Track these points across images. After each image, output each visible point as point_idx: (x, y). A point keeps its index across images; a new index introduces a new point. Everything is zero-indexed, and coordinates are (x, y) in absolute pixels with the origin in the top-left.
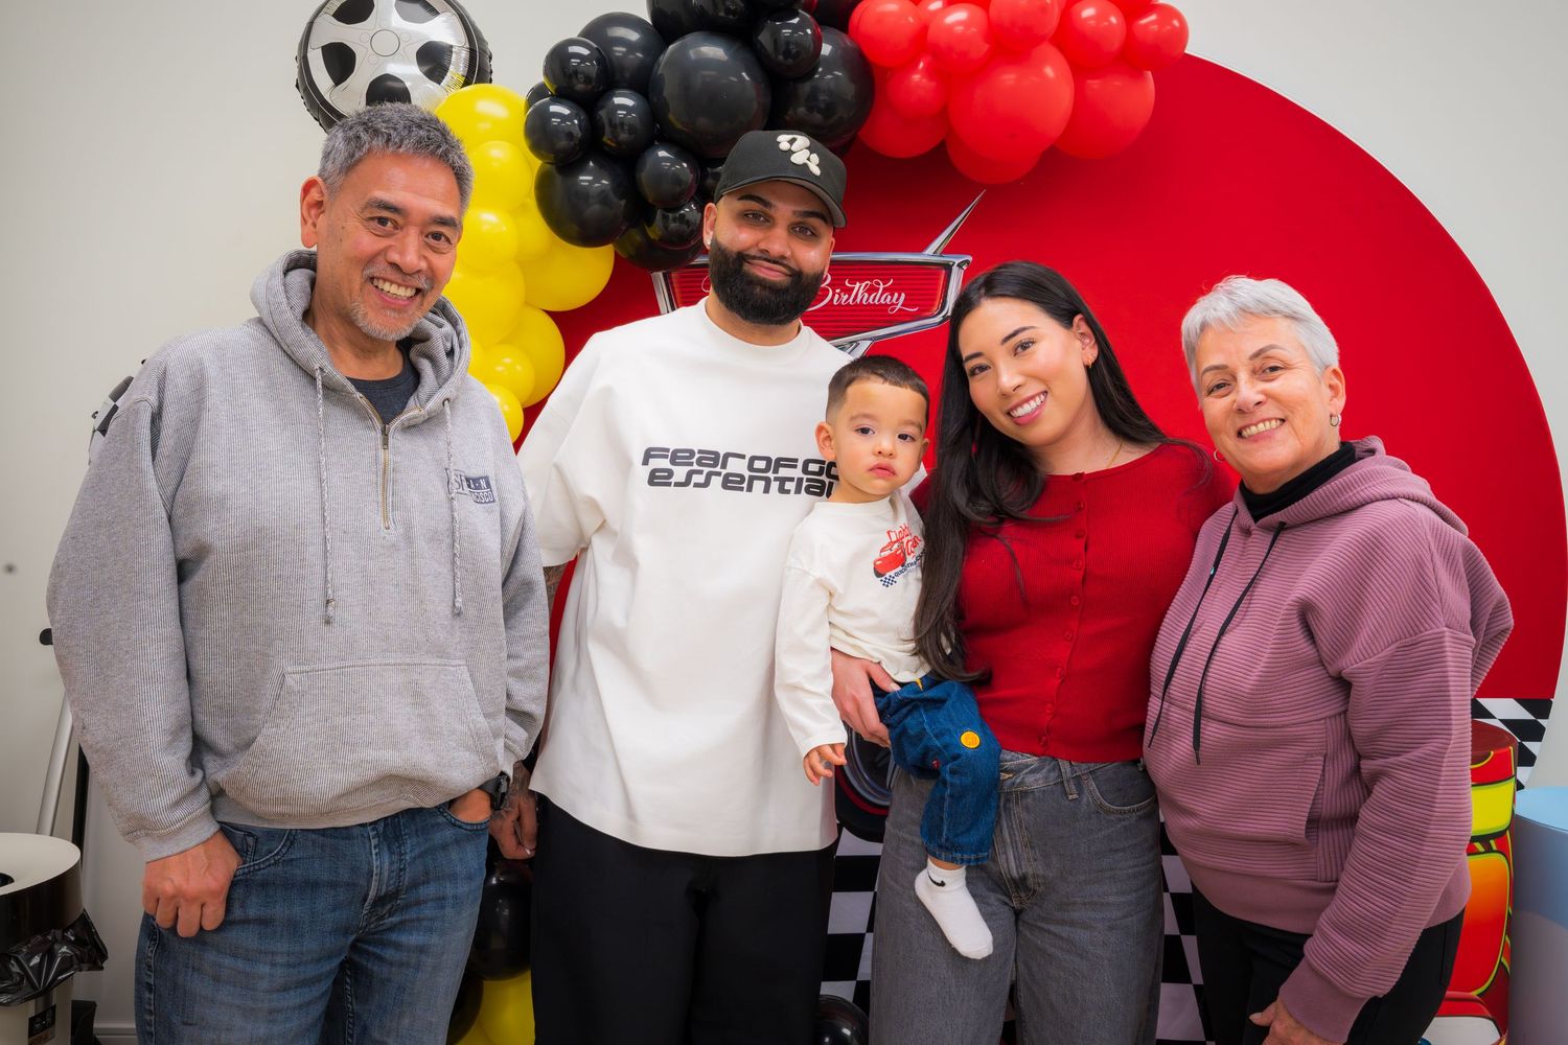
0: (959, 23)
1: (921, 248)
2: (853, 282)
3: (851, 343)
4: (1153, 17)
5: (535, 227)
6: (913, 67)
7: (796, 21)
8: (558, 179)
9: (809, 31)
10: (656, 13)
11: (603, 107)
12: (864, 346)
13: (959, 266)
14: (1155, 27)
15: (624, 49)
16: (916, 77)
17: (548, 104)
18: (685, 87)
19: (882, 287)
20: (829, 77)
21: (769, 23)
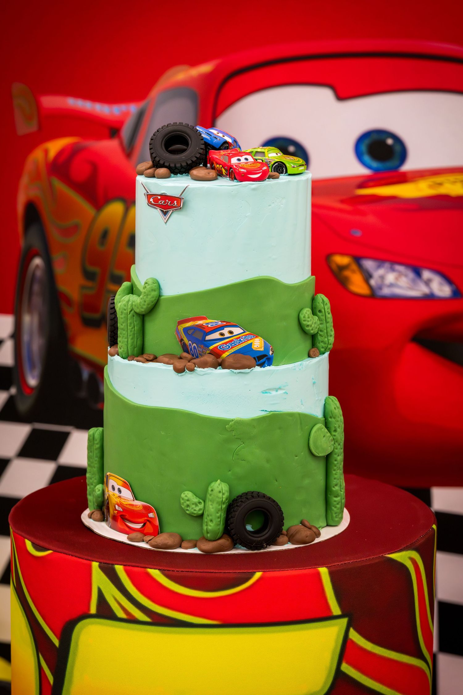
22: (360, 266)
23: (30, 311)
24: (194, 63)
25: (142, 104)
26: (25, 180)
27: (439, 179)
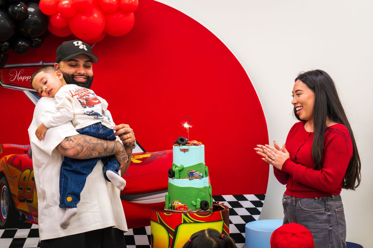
7: (19, 5)
9: (23, 8)
16: (58, 17)
20: (33, 17)
21: (12, 6)
23: (3, 199)
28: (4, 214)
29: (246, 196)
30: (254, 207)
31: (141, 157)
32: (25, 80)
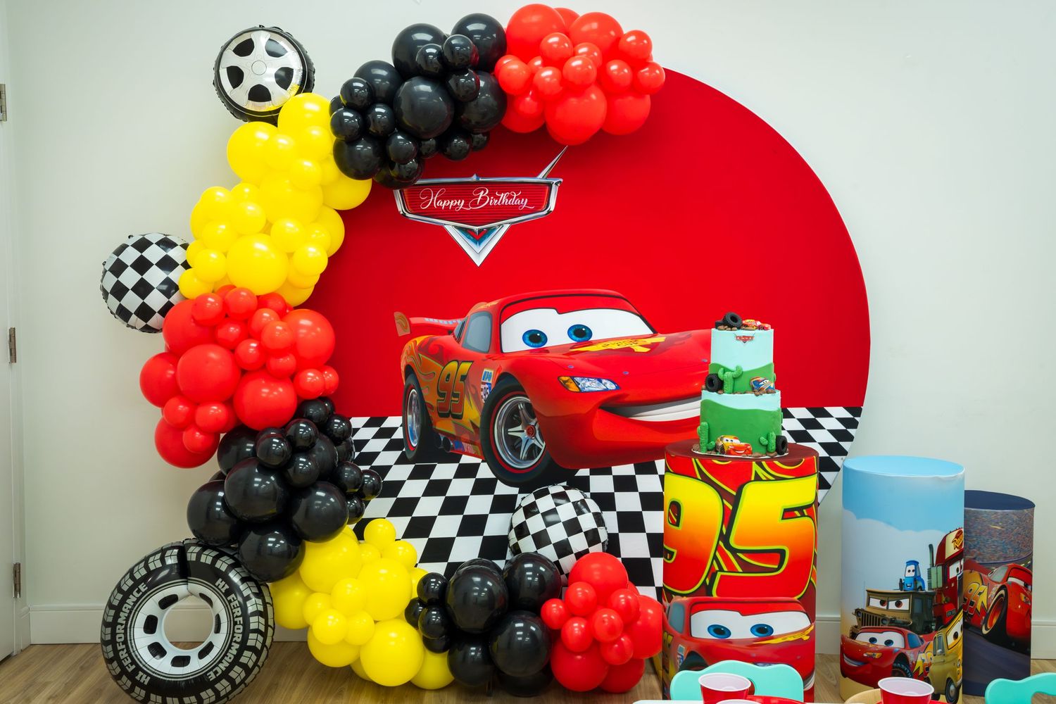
0: (547, 77)
1: (535, 175)
2: (500, 193)
3: (499, 225)
4: (647, 69)
5: (332, 168)
6: (527, 95)
7: (467, 75)
8: (346, 147)
9: (473, 79)
10: (396, 61)
11: (370, 113)
12: (506, 227)
13: (556, 184)
14: (647, 74)
15: (380, 80)
16: (528, 99)
17: (342, 112)
18: (413, 106)
19: (515, 196)
20: (484, 97)
21: (454, 76)
22: (573, 380)
23: (411, 413)
24: (489, 301)
25: (464, 319)
26: (404, 355)
27: (607, 343)
28: (414, 438)
29: (829, 409)
30: (843, 428)
31: (649, 341)
32: (447, 207)
